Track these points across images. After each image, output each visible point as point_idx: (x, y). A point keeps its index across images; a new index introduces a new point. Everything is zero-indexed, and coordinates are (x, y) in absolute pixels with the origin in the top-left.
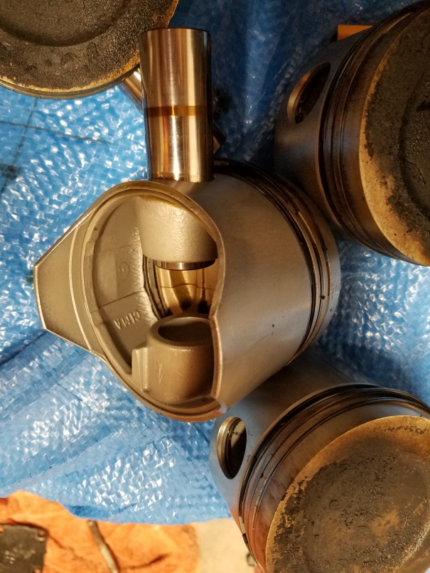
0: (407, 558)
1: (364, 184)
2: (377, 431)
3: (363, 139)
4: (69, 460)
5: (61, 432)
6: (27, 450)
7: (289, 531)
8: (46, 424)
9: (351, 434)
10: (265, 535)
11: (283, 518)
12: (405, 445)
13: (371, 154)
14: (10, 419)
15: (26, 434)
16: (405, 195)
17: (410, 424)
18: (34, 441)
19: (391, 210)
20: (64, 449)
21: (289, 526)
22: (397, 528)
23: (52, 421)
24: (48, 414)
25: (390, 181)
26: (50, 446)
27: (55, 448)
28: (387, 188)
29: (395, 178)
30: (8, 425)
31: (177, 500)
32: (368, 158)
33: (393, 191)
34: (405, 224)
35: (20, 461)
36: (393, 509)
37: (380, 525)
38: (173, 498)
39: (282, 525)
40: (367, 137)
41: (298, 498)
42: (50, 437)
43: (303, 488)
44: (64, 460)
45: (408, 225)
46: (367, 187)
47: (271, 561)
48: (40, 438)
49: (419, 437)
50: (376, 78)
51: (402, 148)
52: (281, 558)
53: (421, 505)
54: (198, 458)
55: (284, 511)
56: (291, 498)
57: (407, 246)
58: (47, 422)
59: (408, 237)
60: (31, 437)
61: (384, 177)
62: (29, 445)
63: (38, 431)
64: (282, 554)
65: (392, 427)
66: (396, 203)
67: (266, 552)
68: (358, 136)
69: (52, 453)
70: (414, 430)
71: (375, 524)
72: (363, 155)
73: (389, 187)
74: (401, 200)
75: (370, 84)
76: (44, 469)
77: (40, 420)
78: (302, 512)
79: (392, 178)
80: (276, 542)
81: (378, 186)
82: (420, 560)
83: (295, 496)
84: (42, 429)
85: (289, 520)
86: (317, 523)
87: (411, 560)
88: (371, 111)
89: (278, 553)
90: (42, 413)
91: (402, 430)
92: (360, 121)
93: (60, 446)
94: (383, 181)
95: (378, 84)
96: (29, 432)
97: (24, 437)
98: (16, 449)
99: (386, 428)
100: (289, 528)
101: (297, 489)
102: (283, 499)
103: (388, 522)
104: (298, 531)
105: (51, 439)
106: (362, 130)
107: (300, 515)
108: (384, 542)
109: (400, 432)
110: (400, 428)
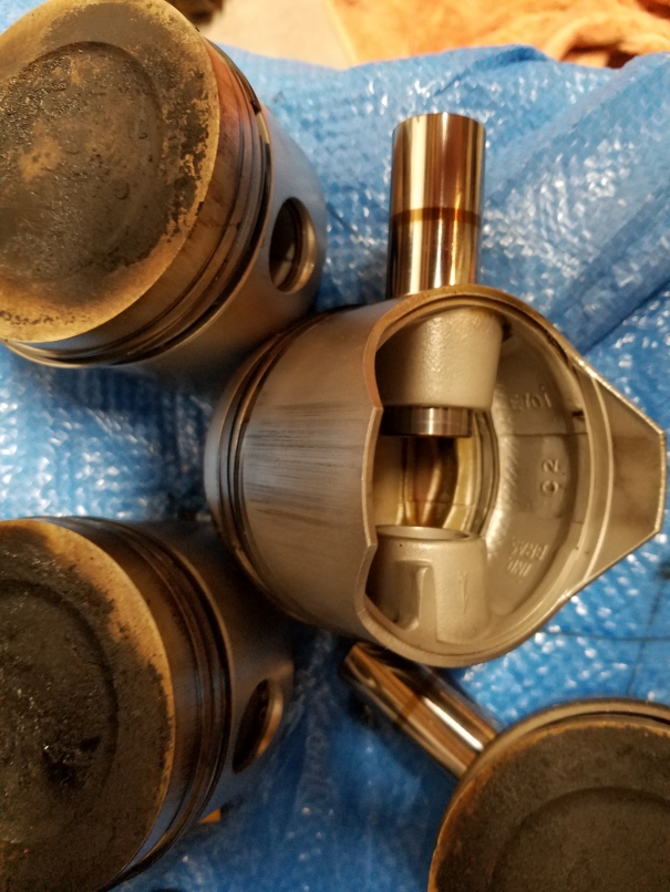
1: (152, 624)
2: (70, 318)
3: (168, 686)
4: (548, 144)
5: (569, 187)
6: (617, 146)
7: (187, 148)
8: (594, 194)
10: (223, 138)
11: (197, 171)
12: (25, 294)
13: (151, 669)
14: (653, 194)
15: (623, 172)
16: (90, 618)
17: (21, 328)
18: (609, 163)
19: (106, 593)
20: (558, 159)
21: (187, 157)
22: (20, 149)
23: (586, 202)
24: (595, 211)
25: (117, 636)
26: (581, 160)
27: (573, 160)
28: (119, 623)
29: (111, 640)
30: (655, 183)
31: (369, 108)
32: (154, 661)
33: (109, 621)
34: (81, 576)
35: (624, 125)
36: (31, 183)
37: (47, 155)
38: (376, 111)
39: (199, 157)
40: (161, 691)
41: (177, 205)
42: (585, 174)
43: (172, 222)
44: (556, 142)
45: (76, 576)
46: (147, 621)
47: (210, 96)
48: (600, 171)
50: (167, 773)
51: (109, 683)
52: (195, 100)
54: (348, 189)
55: (198, 183)
56: (189, 205)
57: (72, 545)
58: (593, 199)
59: (72, 558)
60: (614, 169)
61: (126, 638)
62: (614, 155)
63: (604, 182)
64: (193, 107)
65: (48, 323)
66: (101, 604)
67: (218, 110)
68: (175, 690)
69: (577, 150)
70: (14, 319)
71: (57, 156)
72: (162, 664)
73: (115, 626)
74: (95, 609)
75: (174, 764)
76: (585, 122)
77: (604, 199)
78: (170, 180)
79: (114, 638)
80: (205, 129)
81: (132, 624)
83: (183, 209)
84: (599, 185)
85: (189, 167)
86: (144, 161)
88: (164, 728)
89: (200, 108)
90: (604, 211)
91: (32, 318)
92: (176, 710)
93: (565, 163)
94: (126, 632)
95: (162, 765)
96: (618, 177)
97: (625, 167)
98: (634, 144)
99: (56, 322)
100: (187, 153)
101: (181, 221)
102: (201, 204)
103: (35, 160)
104: (173, 148)
105: (583, 171)
106: (170, 699)
107: (173, 176)
108: (39, 125)
109: (34, 315)
110: (36, 322)
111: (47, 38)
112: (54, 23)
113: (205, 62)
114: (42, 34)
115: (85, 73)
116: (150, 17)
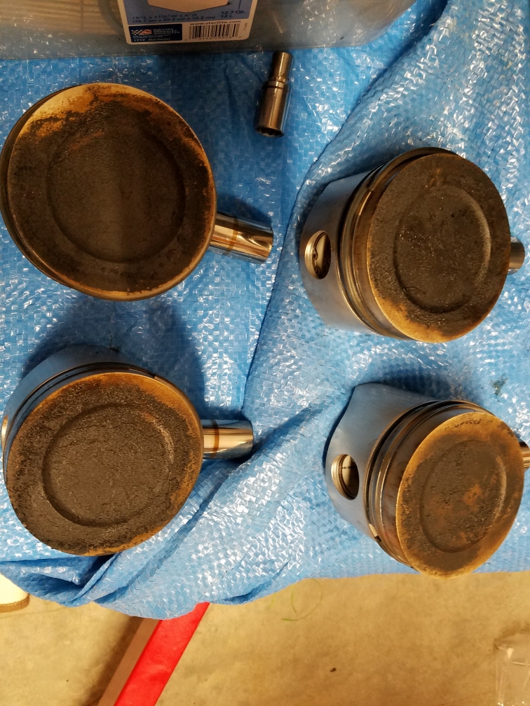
0: (496, 517)
2: (447, 430)
7: (409, 516)
9: (431, 437)
10: (394, 524)
11: (404, 508)
17: (469, 419)
21: (408, 512)
22: (482, 497)
25: (402, 305)
33: (407, 311)
36: (474, 484)
37: (470, 498)
39: (403, 513)
41: (409, 491)
43: (410, 483)
47: (403, 541)
49: (478, 426)
52: (409, 537)
53: (494, 476)
55: (402, 503)
61: (398, 306)
64: (409, 534)
65: (457, 425)
67: (398, 535)
70: (473, 422)
71: (465, 498)
73: (403, 309)
80: (403, 526)
82: (505, 516)
83: (406, 490)
85: (407, 508)
86: (426, 506)
87: (499, 518)
89: (407, 534)
99: (453, 426)
100: (409, 514)
101: (406, 485)
103: (475, 494)
107: (413, 503)
108: (476, 509)
109: (463, 426)
110: (462, 423)
111: (479, 549)
112: (476, 557)
113: (408, 555)
114: (482, 550)
115: (459, 538)
116: (434, 569)
